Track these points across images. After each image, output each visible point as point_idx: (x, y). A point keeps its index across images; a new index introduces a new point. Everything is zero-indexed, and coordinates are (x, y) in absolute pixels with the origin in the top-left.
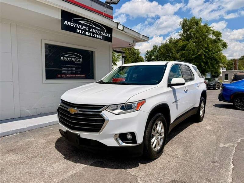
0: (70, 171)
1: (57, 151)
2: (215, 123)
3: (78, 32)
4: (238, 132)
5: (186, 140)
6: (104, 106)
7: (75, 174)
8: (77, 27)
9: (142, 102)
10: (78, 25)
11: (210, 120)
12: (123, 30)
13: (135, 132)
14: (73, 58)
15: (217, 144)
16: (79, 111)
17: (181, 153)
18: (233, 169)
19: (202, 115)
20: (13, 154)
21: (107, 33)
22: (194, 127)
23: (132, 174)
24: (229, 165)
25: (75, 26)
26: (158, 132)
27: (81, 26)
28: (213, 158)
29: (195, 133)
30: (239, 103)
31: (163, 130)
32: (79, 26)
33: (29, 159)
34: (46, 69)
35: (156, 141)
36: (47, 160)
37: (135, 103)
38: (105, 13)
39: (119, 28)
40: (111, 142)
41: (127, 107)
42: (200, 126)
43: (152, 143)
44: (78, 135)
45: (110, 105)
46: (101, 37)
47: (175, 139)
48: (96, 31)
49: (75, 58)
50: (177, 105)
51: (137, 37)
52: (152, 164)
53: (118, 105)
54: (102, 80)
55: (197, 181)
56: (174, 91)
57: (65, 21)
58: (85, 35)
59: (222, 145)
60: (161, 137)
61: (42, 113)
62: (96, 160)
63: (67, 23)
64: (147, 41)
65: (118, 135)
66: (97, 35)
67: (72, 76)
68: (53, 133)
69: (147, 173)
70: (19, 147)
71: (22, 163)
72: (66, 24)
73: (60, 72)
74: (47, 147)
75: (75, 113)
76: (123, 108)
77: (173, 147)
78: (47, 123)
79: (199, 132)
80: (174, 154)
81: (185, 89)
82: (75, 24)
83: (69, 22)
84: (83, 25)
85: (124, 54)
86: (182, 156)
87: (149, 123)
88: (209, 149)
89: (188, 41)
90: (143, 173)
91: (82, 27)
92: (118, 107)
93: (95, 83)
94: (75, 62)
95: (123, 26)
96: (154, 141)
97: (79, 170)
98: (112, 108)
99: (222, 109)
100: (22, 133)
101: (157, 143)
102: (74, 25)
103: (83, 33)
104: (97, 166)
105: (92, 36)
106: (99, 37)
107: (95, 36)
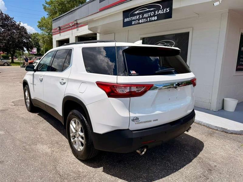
57: (125, 19)
105: (145, 21)
106: (153, 20)
107: (149, 20)
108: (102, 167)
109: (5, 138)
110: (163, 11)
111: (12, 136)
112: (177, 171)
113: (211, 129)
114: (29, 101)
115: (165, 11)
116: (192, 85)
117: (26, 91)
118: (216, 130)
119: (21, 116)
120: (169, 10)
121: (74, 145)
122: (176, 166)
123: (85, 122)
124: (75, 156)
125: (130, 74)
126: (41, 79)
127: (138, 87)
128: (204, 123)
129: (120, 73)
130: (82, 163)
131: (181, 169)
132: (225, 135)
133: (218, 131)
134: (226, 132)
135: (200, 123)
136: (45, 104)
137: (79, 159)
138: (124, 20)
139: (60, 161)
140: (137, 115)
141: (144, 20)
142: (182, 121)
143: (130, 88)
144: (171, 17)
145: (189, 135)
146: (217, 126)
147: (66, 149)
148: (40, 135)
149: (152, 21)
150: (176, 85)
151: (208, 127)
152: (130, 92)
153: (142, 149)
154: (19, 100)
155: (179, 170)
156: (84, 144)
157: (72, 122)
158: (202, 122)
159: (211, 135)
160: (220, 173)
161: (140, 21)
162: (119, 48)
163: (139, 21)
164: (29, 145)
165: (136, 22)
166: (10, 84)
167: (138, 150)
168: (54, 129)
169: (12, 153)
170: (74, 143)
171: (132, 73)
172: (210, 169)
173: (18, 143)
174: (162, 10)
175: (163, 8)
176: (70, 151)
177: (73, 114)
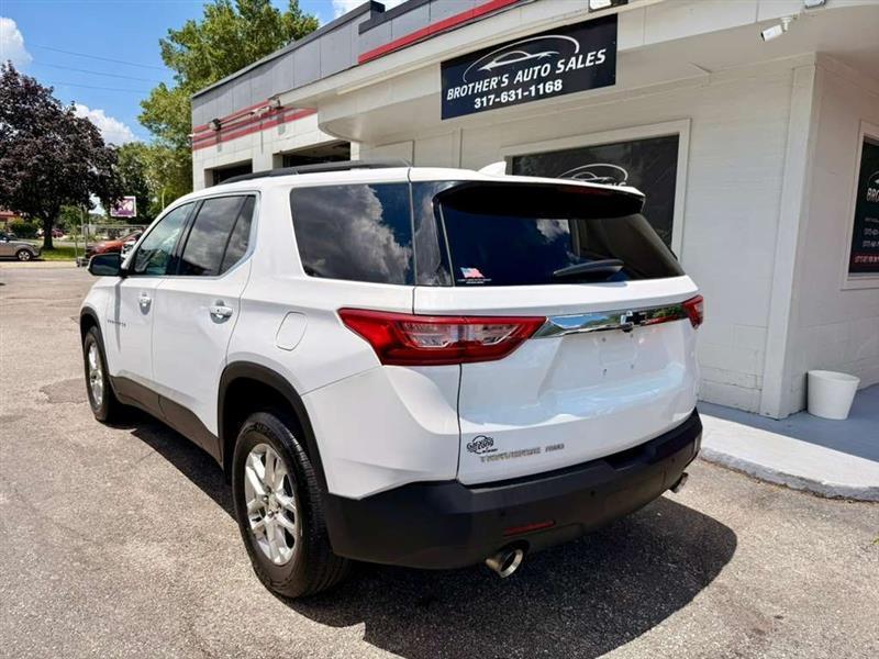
39: (593, 5)
105: (520, 97)
106: (547, 91)
107: (533, 94)
108: (363, 624)
109: (10, 519)
110: (584, 62)
111: (34, 510)
112: (638, 636)
113: (764, 481)
114: (101, 384)
115: (591, 61)
116: (688, 320)
117: (92, 348)
118: (781, 486)
119: (73, 438)
120: (603, 57)
121: (260, 543)
122: (635, 617)
123: (298, 457)
124: (264, 583)
125: (460, 281)
126: (145, 305)
127: (490, 326)
128: (736, 462)
129: (425, 275)
130: (288, 609)
131: (653, 629)
132: (815, 505)
133: (788, 490)
134: (815, 494)
135: (724, 460)
136: (160, 396)
137: (277, 595)
138: (444, 94)
139: (209, 602)
140: (487, 428)
141: (517, 95)
142: (653, 451)
143: (461, 331)
144: (611, 81)
145: (680, 505)
146: (787, 472)
147: (230, 558)
148: (138, 508)
149: (546, 95)
150: (628, 319)
151: (753, 474)
152: (460, 344)
153: (506, 554)
154: (68, 383)
155: (645, 634)
156: (296, 537)
157: (254, 459)
158: (730, 458)
159: (761, 503)
160: (797, 644)
161: (504, 97)
162: (421, 187)
163: (498, 96)
164: (98, 544)
165: (488, 100)
166: (37, 325)
167: (493, 557)
168: (192, 485)
169: (34, 573)
170: (259, 535)
171: (466, 275)
172: (761, 627)
173: (56, 536)
174: (581, 57)
175: (584, 52)
176: (245, 564)
177: (255, 427)
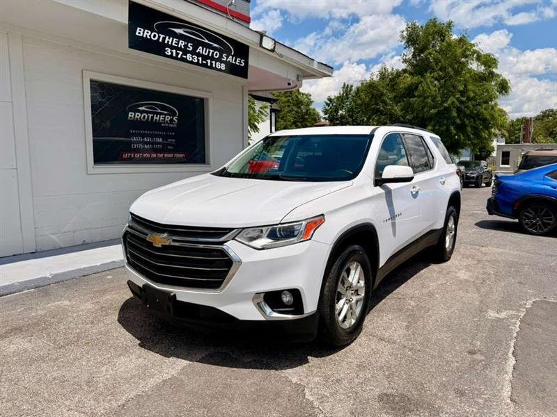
0: (152, 376)
1: (123, 330)
2: (477, 264)
3: (170, 54)
4: (527, 286)
5: (412, 303)
6: (231, 230)
7: (165, 381)
8: (166, 42)
9: (316, 222)
10: (167, 37)
11: (467, 258)
12: (273, 51)
13: (301, 287)
14: (157, 113)
15: (481, 311)
16: (174, 241)
17: (402, 332)
18: (514, 368)
19: (449, 247)
20: (22, 336)
21: (236, 55)
22: (431, 275)
23: (294, 381)
24: (506, 359)
25: (161, 40)
26: (350, 287)
27: (175, 39)
28: (470, 344)
29: (433, 286)
30: (533, 218)
31: (362, 283)
32: (170, 41)
33: (60, 348)
34: (95, 138)
35: (346, 307)
36: (100, 350)
37: (301, 224)
38: (232, 8)
39: (264, 45)
40: (247, 311)
41: (282, 233)
42: (445, 272)
43: (337, 313)
44: (172, 294)
45: (244, 228)
46: (223, 67)
47: (389, 301)
48: (211, 51)
49: (162, 114)
50: (394, 225)
51: (305, 66)
52: (337, 358)
53: (263, 228)
54: (225, 169)
55: (436, 395)
56: (389, 193)
57: (139, 29)
58: (185, 60)
59: (492, 314)
60: (358, 297)
61: (87, 241)
62: (212, 350)
63: (144, 32)
64: (329, 76)
65: (262, 295)
66: (214, 62)
67: (155, 155)
68: (114, 287)
69: (326, 378)
70: (35, 321)
71: (42, 358)
72: (141, 35)
73: (127, 147)
74: (99, 321)
75: (163, 246)
76: (273, 235)
77: (385, 318)
78: (99, 264)
79: (442, 284)
80: (387, 335)
81: (412, 190)
82: (162, 36)
83: (146, 31)
84: (180, 37)
85: (275, 104)
86: (405, 339)
87: (331, 268)
88: (464, 323)
89: (423, 76)
90: (316, 379)
91: (178, 42)
92: (262, 231)
93: (208, 175)
94: (163, 125)
95: (274, 40)
96: (341, 306)
97: (173, 372)
98: (249, 236)
99: (493, 232)
100: (42, 287)
101: (348, 310)
102: (159, 37)
103: (179, 56)
104: (214, 364)
105: (201, 62)
106: (217, 67)
